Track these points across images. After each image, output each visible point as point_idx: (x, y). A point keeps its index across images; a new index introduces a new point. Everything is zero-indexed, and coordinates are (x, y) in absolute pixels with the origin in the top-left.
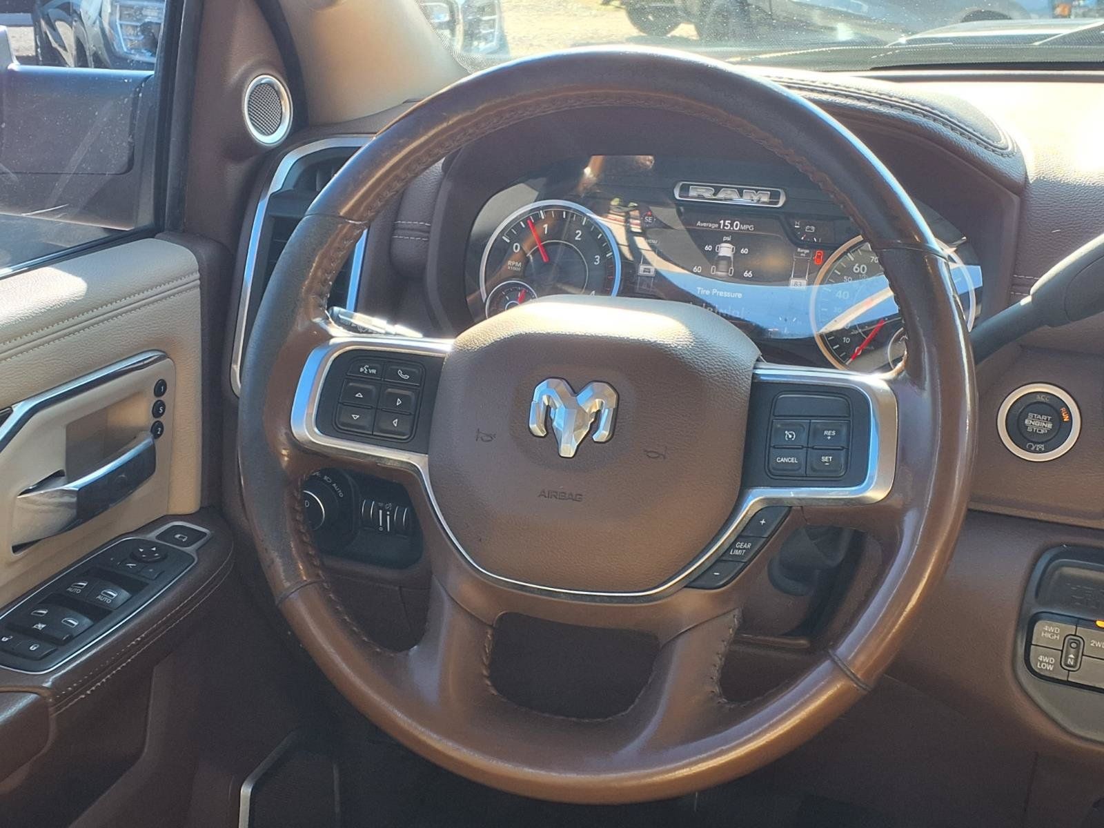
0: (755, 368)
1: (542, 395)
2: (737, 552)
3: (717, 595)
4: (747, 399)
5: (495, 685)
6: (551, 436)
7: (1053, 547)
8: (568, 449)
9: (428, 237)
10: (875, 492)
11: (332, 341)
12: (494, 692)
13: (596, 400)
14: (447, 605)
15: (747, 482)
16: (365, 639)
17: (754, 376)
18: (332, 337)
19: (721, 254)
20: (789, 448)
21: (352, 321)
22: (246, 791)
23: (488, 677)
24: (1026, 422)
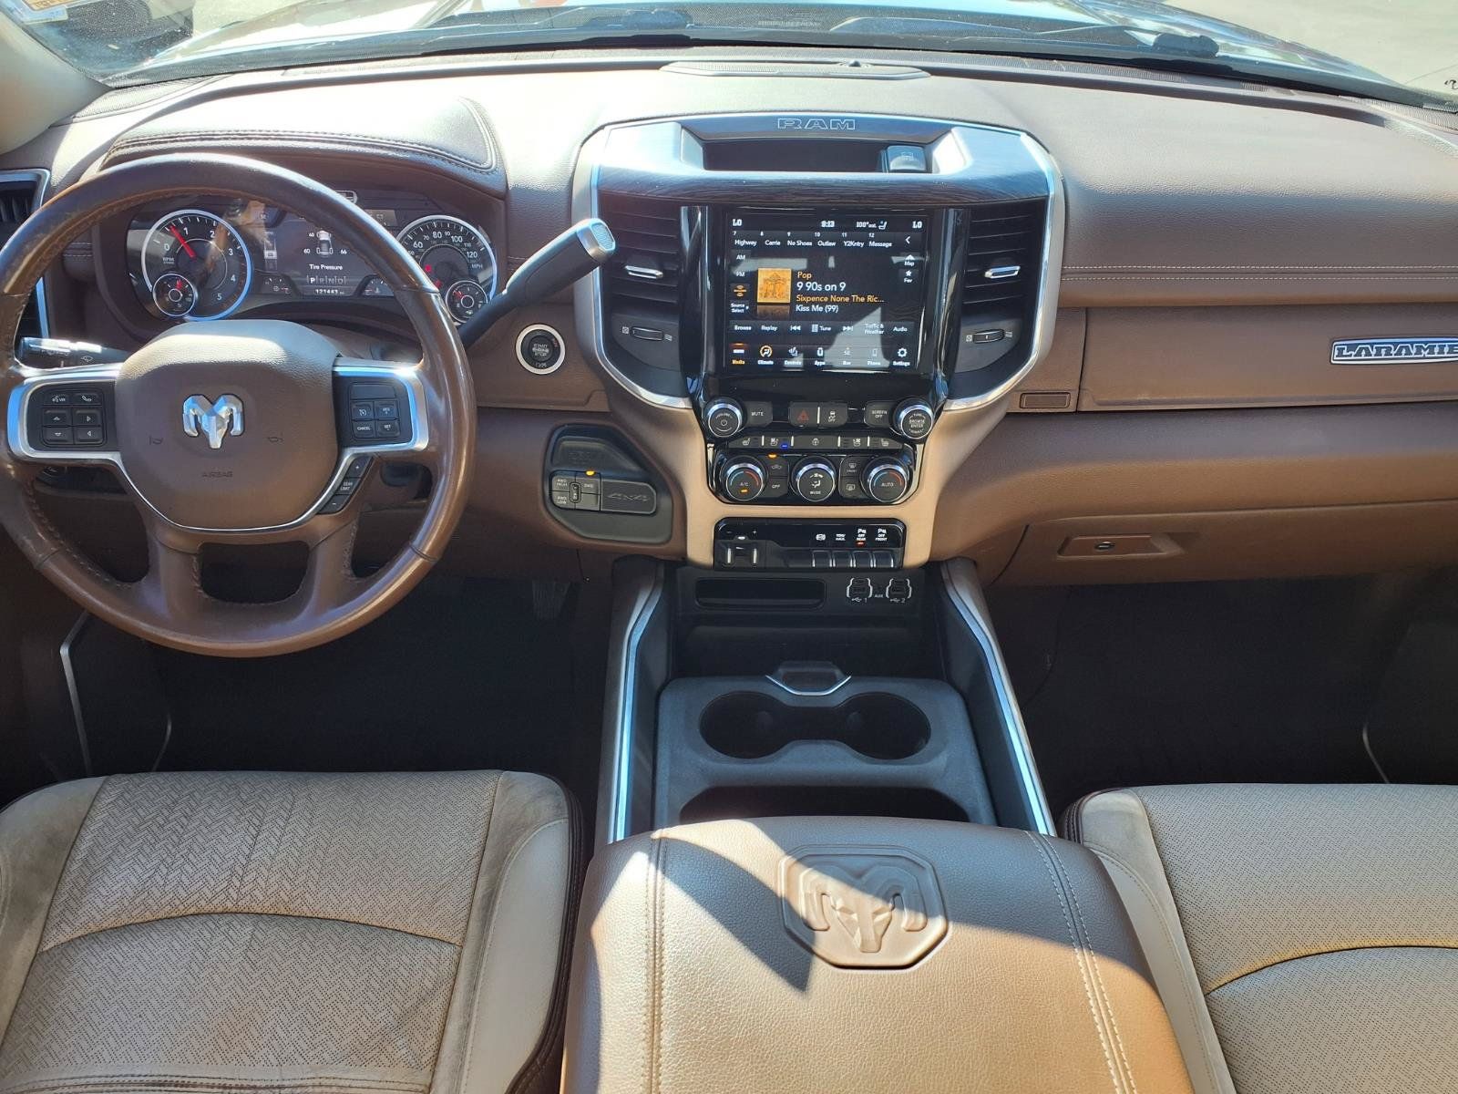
0: (334, 366)
1: (190, 409)
2: (345, 489)
3: (336, 517)
4: (331, 388)
5: (206, 592)
6: (203, 436)
7: (561, 426)
8: (216, 441)
9: (91, 253)
10: (420, 443)
11: (26, 381)
12: (206, 596)
13: (226, 408)
14: (160, 548)
15: (342, 445)
16: (107, 580)
17: (334, 373)
18: (24, 378)
19: (322, 239)
20: (363, 421)
21: (42, 347)
22: (64, 651)
23: (200, 588)
24: (534, 349)
